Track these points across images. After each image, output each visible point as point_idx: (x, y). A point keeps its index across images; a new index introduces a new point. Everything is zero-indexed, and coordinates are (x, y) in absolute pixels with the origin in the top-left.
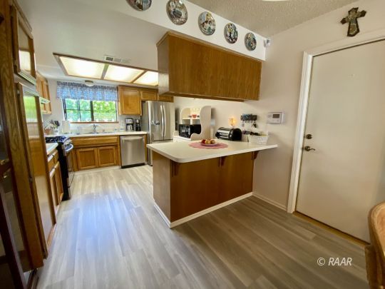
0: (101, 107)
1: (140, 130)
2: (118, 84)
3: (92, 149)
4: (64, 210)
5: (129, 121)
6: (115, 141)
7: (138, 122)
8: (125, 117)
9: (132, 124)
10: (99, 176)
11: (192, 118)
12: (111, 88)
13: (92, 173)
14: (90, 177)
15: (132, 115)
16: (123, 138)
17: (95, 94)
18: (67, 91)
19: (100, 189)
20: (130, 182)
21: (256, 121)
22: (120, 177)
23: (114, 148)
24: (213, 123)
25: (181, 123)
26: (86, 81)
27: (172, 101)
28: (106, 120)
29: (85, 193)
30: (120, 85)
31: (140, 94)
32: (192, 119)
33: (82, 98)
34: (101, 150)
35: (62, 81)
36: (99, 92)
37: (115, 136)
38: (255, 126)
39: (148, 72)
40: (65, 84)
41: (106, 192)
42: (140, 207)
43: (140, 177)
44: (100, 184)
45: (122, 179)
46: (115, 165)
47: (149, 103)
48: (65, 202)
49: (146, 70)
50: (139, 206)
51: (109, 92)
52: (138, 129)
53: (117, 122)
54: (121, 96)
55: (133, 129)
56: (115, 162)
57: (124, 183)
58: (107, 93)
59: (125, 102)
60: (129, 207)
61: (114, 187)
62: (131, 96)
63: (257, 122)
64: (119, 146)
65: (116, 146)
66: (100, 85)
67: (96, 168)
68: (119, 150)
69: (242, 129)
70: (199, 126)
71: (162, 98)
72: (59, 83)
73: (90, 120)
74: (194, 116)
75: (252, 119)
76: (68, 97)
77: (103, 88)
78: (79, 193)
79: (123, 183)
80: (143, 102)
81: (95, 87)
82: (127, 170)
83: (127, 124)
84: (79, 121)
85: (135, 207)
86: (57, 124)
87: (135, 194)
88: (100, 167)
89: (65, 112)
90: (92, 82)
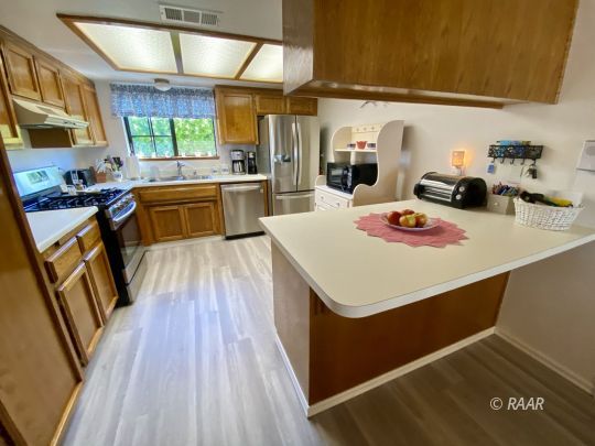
0: (197, 128)
1: (256, 172)
2: (213, 83)
3: (175, 207)
4: (117, 332)
5: (237, 156)
6: (213, 193)
7: (251, 156)
8: (230, 147)
9: (242, 162)
10: (188, 254)
11: (357, 149)
12: (204, 93)
13: (177, 247)
14: (174, 256)
15: (241, 144)
16: (226, 189)
17: (175, 106)
18: (128, 103)
19: (185, 285)
20: (236, 273)
21: (538, 162)
22: (222, 259)
23: (211, 205)
24: (406, 159)
25: (332, 159)
26: (157, 80)
27: (314, 113)
28: (198, 155)
29: (159, 293)
30: (217, 86)
31: (254, 101)
32: (354, 151)
33: (154, 114)
34: (189, 209)
35: (118, 84)
36: (182, 101)
37: (213, 184)
38: (534, 173)
39: (266, 47)
40: (122, 89)
41: (192, 294)
42: (249, 340)
43: (254, 261)
44: (187, 273)
45: (224, 265)
46: (215, 234)
47: (271, 118)
48: (122, 310)
49: (260, 41)
50: (246, 335)
51: (200, 100)
52: (253, 170)
53: (217, 158)
54: (220, 107)
55: (244, 171)
56: (215, 229)
57: (226, 273)
58: (197, 104)
59: (228, 120)
60: (228, 338)
61: (207, 281)
62: (239, 108)
63: (541, 165)
64: (219, 203)
65: (215, 202)
66: (183, 87)
67: (184, 238)
68: (220, 209)
69: (491, 181)
70: (374, 167)
71: (297, 108)
72: (113, 87)
73: (172, 155)
74: (362, 145)
75: (525, 156)
76: (132, 114)
77: (189, 93)
78: (150, 291)
79: (224, 274)
80: (261, 117)
81: (174, 92)
82: (235, 243)
83: (234, 162)
84: (154, 156)
85: (240, 337)
86: (118, 162)
87: (242, 302)
88: (190, 237)
89: (130, 141)
90: (167, 82)
